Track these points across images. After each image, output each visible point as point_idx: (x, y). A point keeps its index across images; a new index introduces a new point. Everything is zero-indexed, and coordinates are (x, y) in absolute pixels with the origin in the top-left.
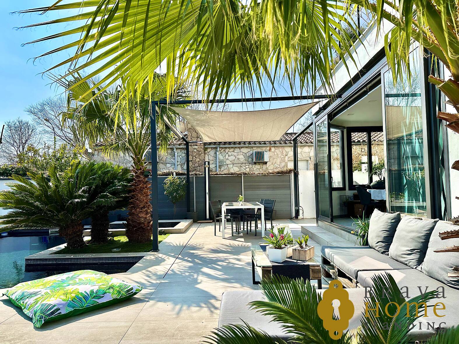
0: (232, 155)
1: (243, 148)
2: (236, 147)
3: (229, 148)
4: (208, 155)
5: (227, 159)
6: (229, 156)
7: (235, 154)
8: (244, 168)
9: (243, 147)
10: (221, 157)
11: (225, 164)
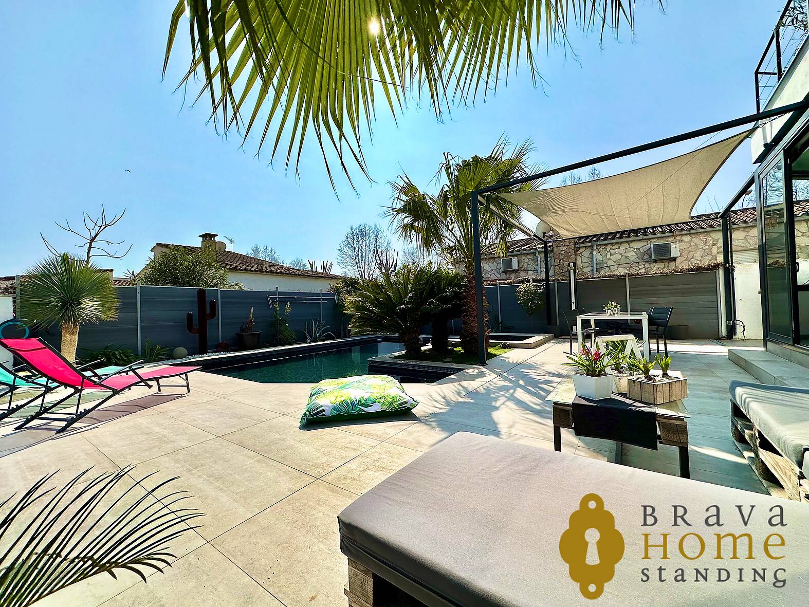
0: (616, 254)
1: (633, 243)
2: (622, 242)
3: (611, 244)
4: (581, 257)
5: (609, 259)
6: (611, 255)
7: (622, 251)
8: (637, 268)
9: (634, 241)
10: (600, 258)
11: (605, 265)
